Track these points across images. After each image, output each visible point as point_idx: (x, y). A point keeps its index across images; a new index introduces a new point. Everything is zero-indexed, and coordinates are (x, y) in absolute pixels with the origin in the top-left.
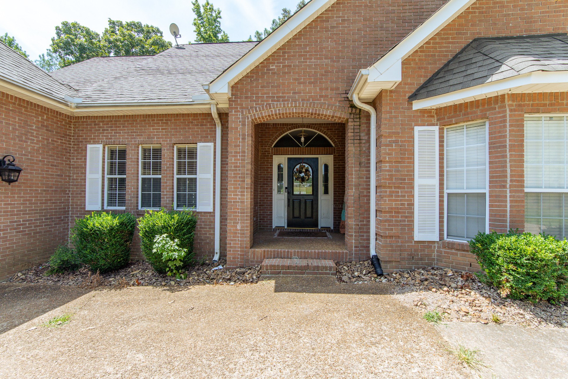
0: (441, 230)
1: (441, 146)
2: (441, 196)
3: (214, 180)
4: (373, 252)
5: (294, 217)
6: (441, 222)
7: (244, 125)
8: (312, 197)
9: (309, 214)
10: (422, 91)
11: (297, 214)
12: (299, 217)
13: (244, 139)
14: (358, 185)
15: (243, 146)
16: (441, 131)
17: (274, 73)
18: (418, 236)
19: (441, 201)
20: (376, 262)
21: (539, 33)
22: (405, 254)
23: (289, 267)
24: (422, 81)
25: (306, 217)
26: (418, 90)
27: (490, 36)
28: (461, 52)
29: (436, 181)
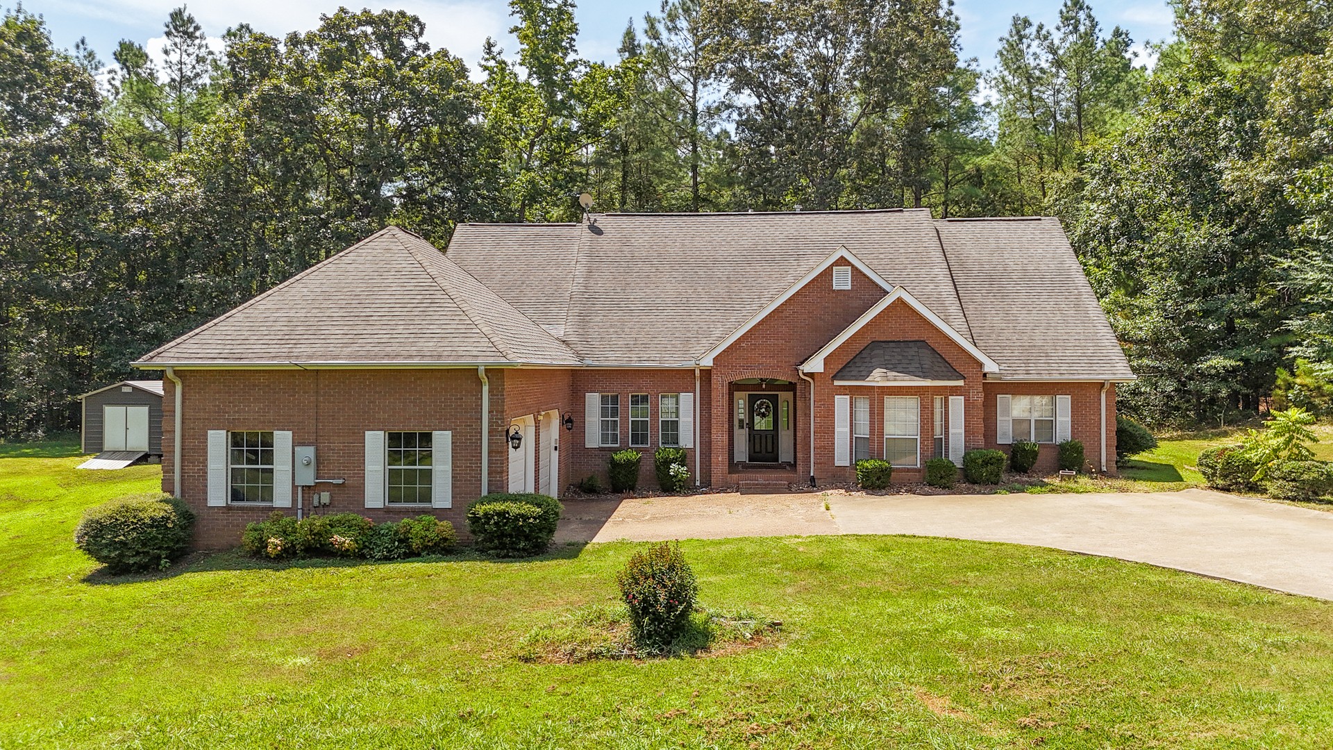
0: (851, 459)
1: (851, 408)
2: (851, 439)
3: (695, 422)
4: (812, 474)
5: (755, 452)
6: (851, 454)
7: (723, 386)
8: (772, 432)
9: (770, 449)
10: (840, 374)
11: (758, 449)
12: (761, 452)
13: (723, 396)
14: (803, 430)
15: (723, 402)
16: (851, 398)
17: (744, 349)
18: (837, 463)
19: (851, 442)
20: (813, 479)
21: (909, 339)
22: (830, 474)
23: (757, 484)
24: (840, 367)
25: (766, 452)
26: (838, 373)
27: (882, 340)
28: (863, 350)
29: (848, 430)
